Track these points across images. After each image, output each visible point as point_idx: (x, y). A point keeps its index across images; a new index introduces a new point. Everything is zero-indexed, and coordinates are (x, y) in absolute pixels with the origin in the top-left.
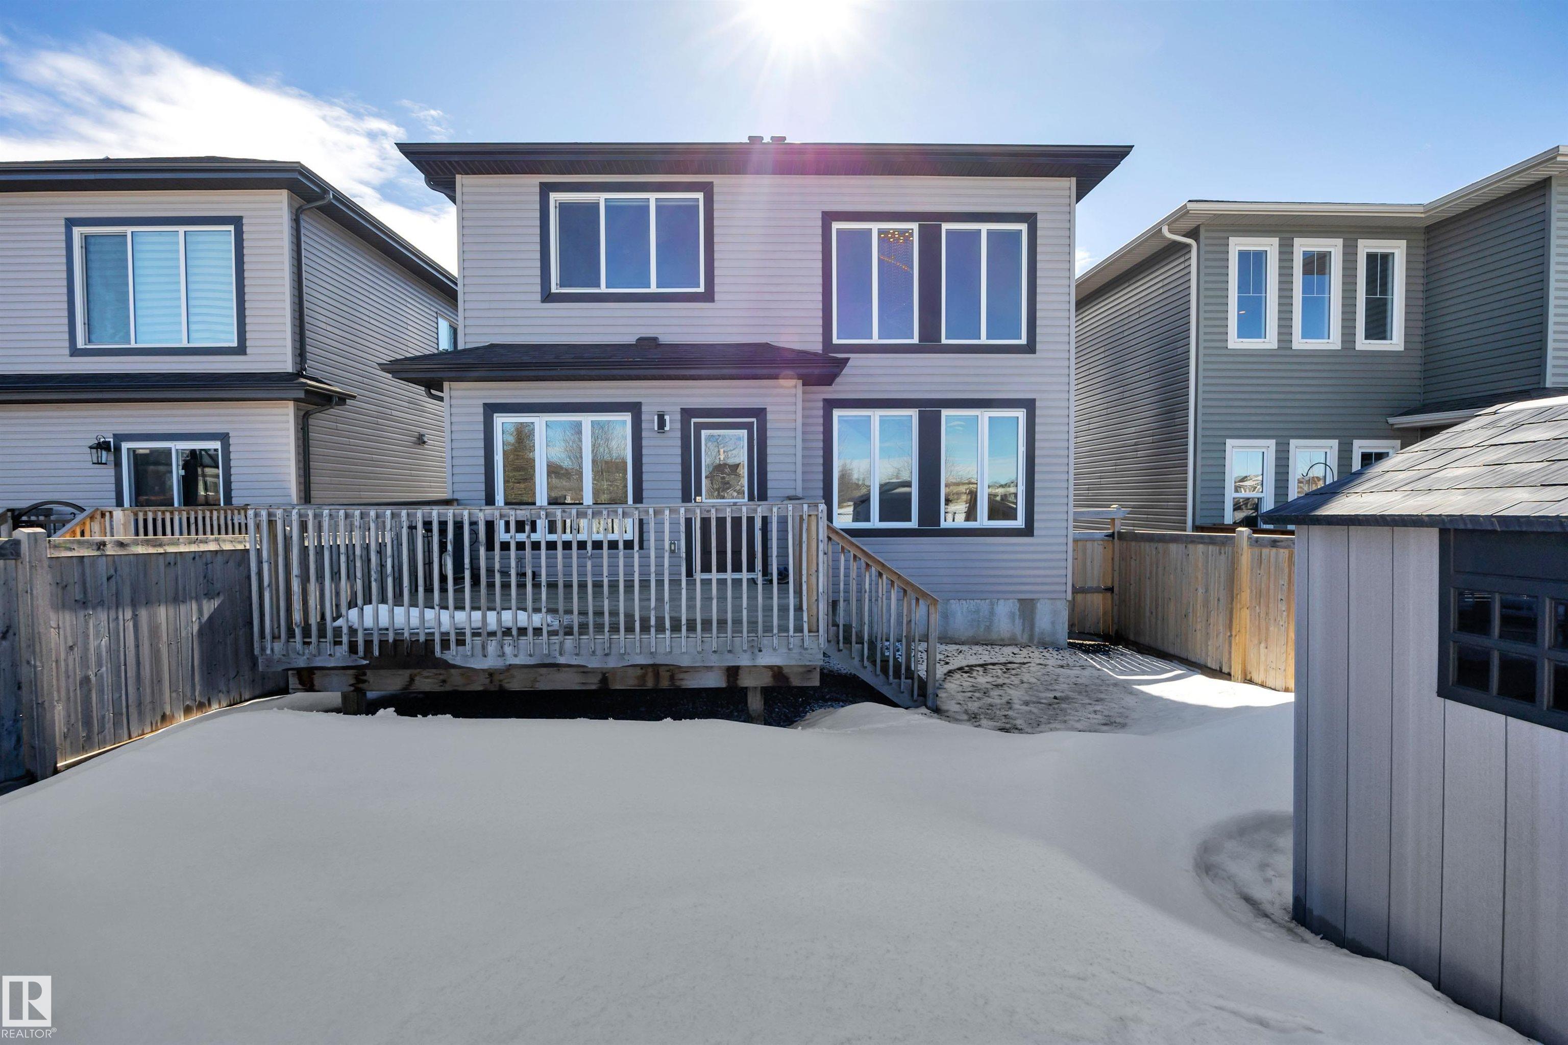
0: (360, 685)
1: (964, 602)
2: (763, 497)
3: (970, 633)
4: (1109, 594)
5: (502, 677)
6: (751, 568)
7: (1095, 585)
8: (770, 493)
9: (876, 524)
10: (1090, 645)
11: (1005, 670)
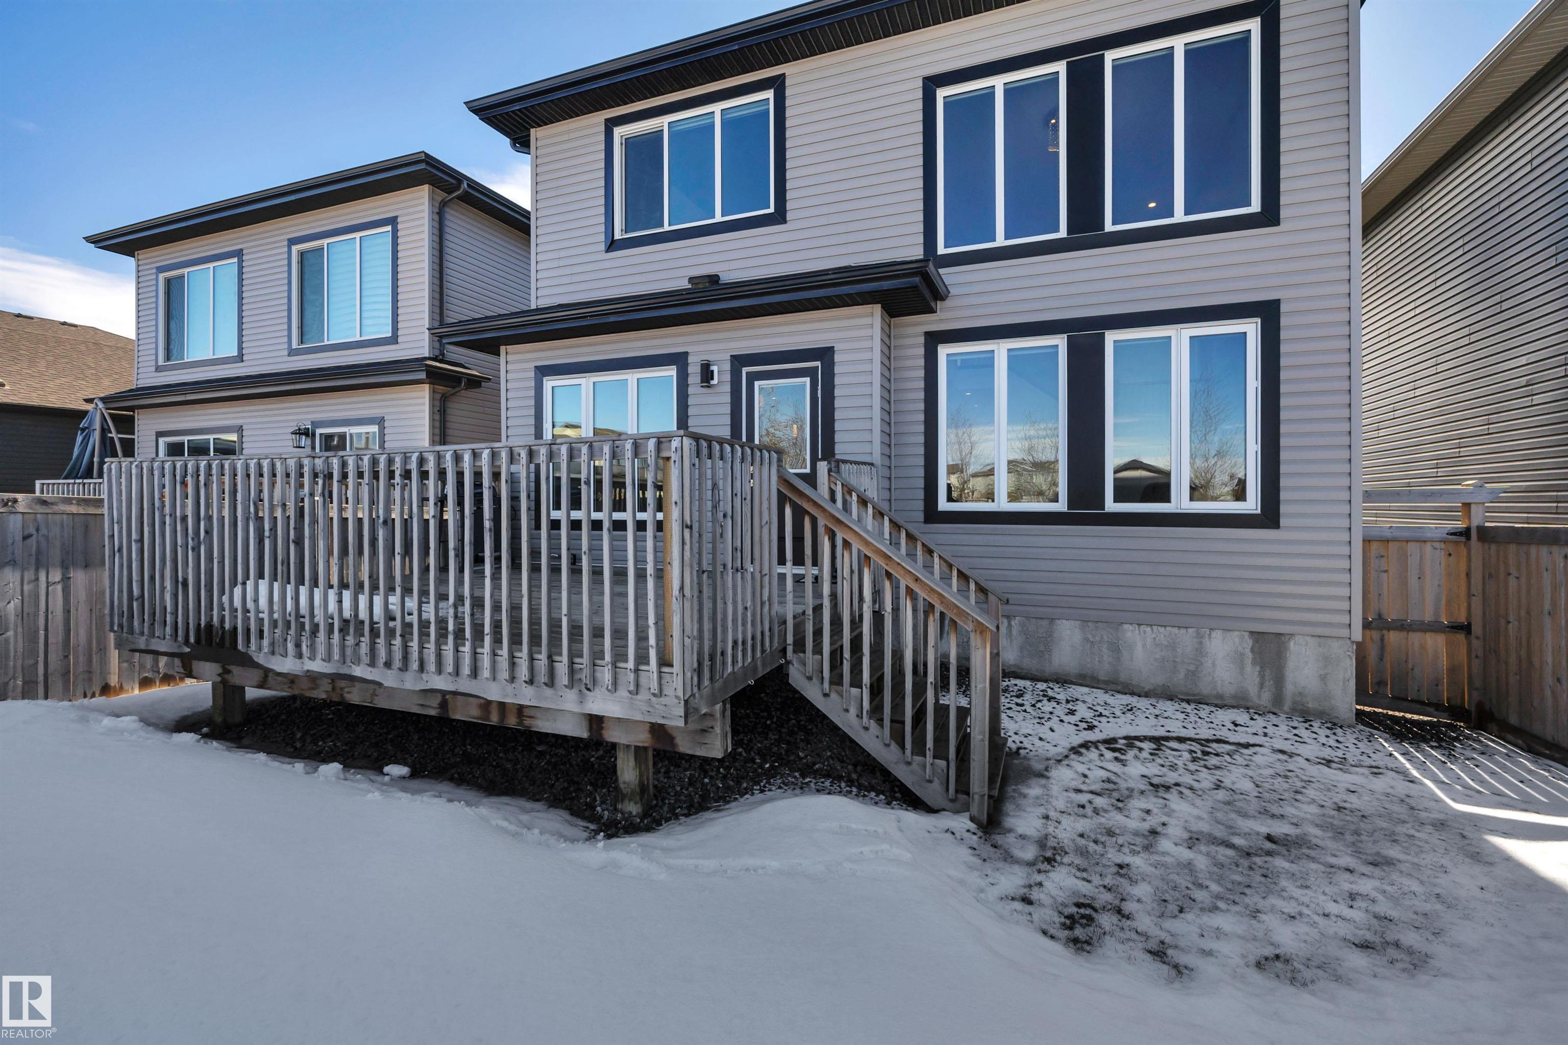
0: (226, 676)
1: (1148, 629)
3: (1159, 680)
4: (1461, 637)
7: (1428, 617)
9: (1001, 505)
10: (1413, 723)
11: (1199, 755)
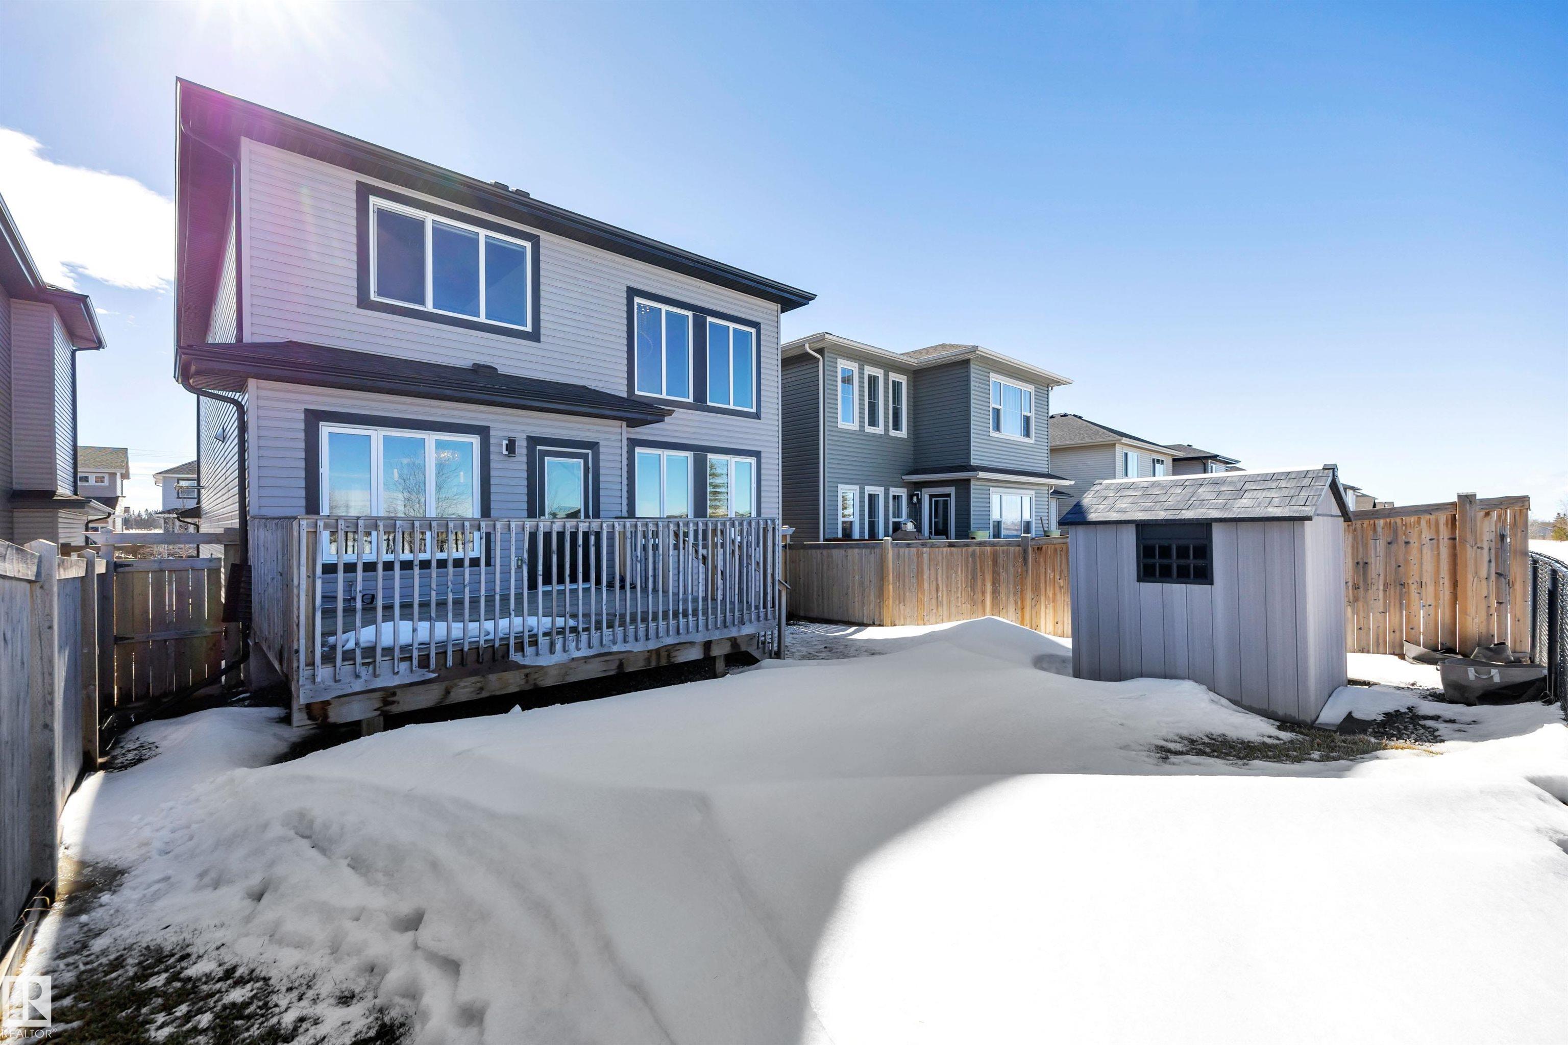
2: (597, 515)
5: (536, 676)
6: (586, 579)
8: (602, 514)
